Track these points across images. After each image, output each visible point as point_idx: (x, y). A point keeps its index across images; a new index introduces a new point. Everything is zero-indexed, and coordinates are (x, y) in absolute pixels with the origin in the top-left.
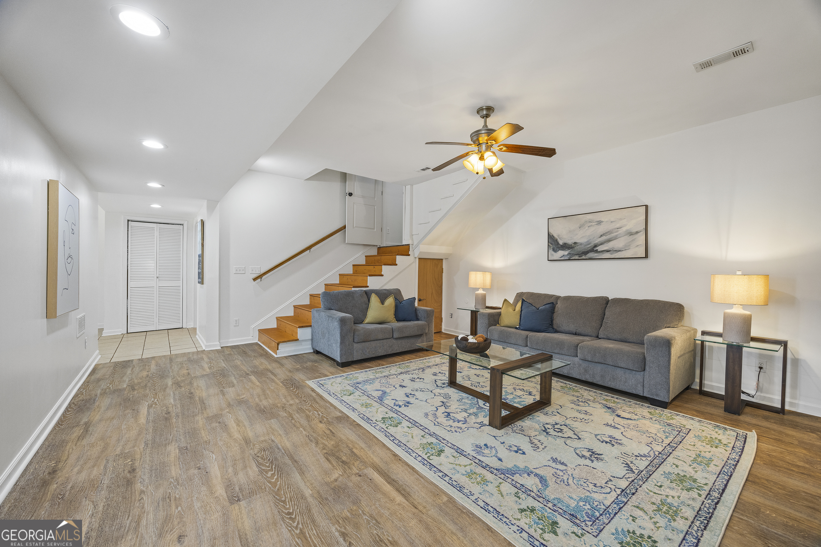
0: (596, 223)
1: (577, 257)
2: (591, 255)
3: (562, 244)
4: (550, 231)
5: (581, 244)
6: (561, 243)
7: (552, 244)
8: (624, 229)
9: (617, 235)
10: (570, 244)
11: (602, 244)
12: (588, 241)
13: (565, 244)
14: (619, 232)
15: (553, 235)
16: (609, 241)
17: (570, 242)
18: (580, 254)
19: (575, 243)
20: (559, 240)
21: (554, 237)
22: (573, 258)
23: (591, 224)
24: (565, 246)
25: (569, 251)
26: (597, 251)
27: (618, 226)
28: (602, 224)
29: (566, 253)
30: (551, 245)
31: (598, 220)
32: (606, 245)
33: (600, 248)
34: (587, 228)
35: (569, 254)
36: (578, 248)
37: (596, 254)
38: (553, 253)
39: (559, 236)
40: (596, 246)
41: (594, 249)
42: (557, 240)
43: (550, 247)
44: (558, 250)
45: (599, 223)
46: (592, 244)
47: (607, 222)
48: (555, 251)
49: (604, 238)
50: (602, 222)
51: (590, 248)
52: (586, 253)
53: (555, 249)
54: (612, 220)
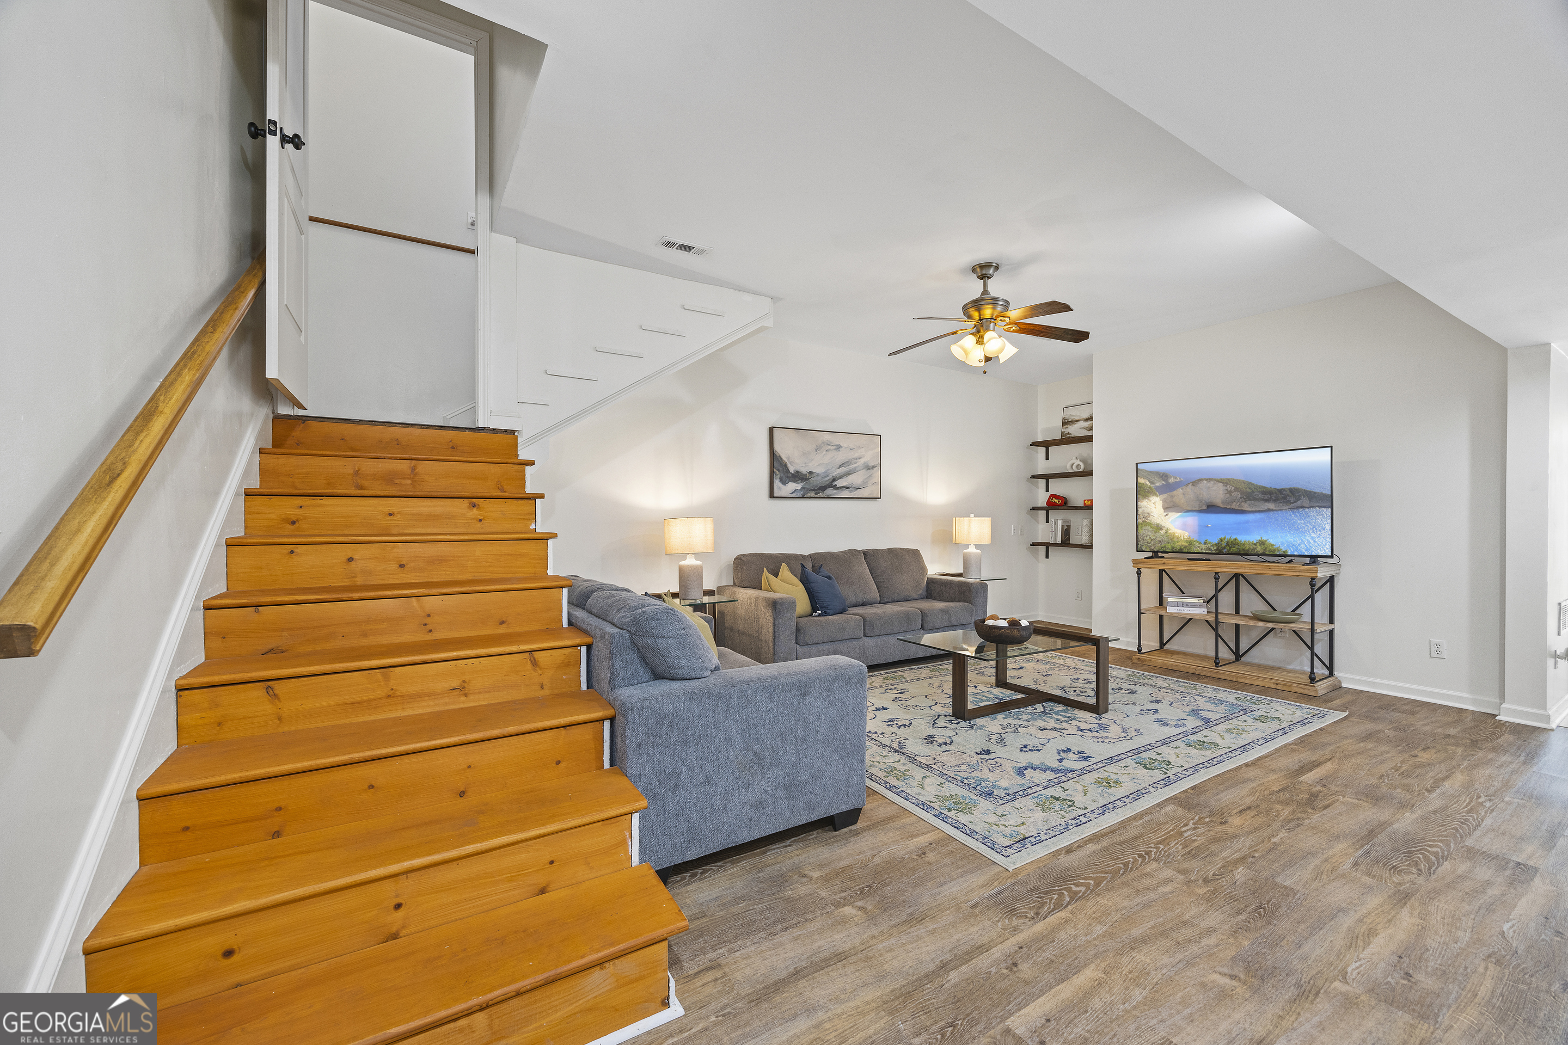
0: (835, 447)
1: (812, 494)
2: (829, 492)
3: (793, 472)
4: (777, 447)
5: (818, 475)
6: (792, 470)
7: (778, 470)
8: (862, 461)
9: (856, 468)
10: (805, 473)
11: (841, 478)
12: (826, 472)
13: (798, 472)
14: (858, 464)
15: (780, 456)
16: (848, 474)
17: (804, 470)
18: (817, 490)
19: (811, 473)
20: (789, 465)
21: (782, 459)
22: (808, 495)
23: (829, 447)
24: (797, 477)
25: (803, 483)
26: (835, 487)
27: (856, 455)
28: (841, 449)
29: (798, 486)
30: (778, 473)
31: (837, 443)
32: (845, 479)
33: (839, 483)
34: (825, 452)
35: (803, 488)
36: (815, 481)
37: (835, 491)
38: (780, 485)
39: (788, 458)
40: (834, 480)
41: (831, 485)
42: (786, 465)
43: (776, 475)
44: (787, 481)
45: (838, 447)
46: (830, 477)
47: (846, 448)
48: (784, 482)
49: (843, 470)
50: (841, 447)
51: (828, 482)
52: (823, 489)
53: (784, 479)
54: (851, 446)
